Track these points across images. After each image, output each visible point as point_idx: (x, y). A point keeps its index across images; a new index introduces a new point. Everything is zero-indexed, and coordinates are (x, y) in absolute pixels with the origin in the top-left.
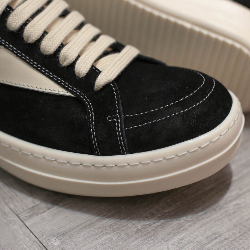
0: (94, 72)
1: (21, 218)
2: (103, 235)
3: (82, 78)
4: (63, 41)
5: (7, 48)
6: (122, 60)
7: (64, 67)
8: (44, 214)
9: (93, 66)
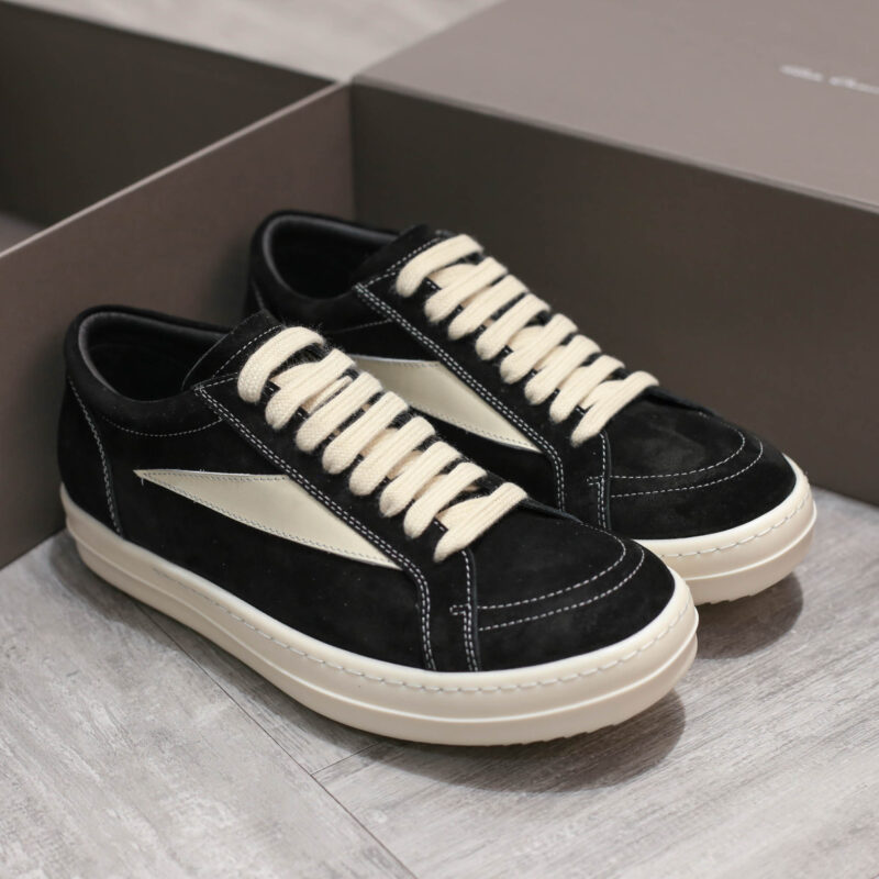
0: (436, 530)
1: (319, 780)
2: (462, 806)
3: (416, 540)
4: (390, 473)
5: (295, 480)
6: (489, 509)
7: (387, 518)
8: (358, 773)
9: (435, 519)
